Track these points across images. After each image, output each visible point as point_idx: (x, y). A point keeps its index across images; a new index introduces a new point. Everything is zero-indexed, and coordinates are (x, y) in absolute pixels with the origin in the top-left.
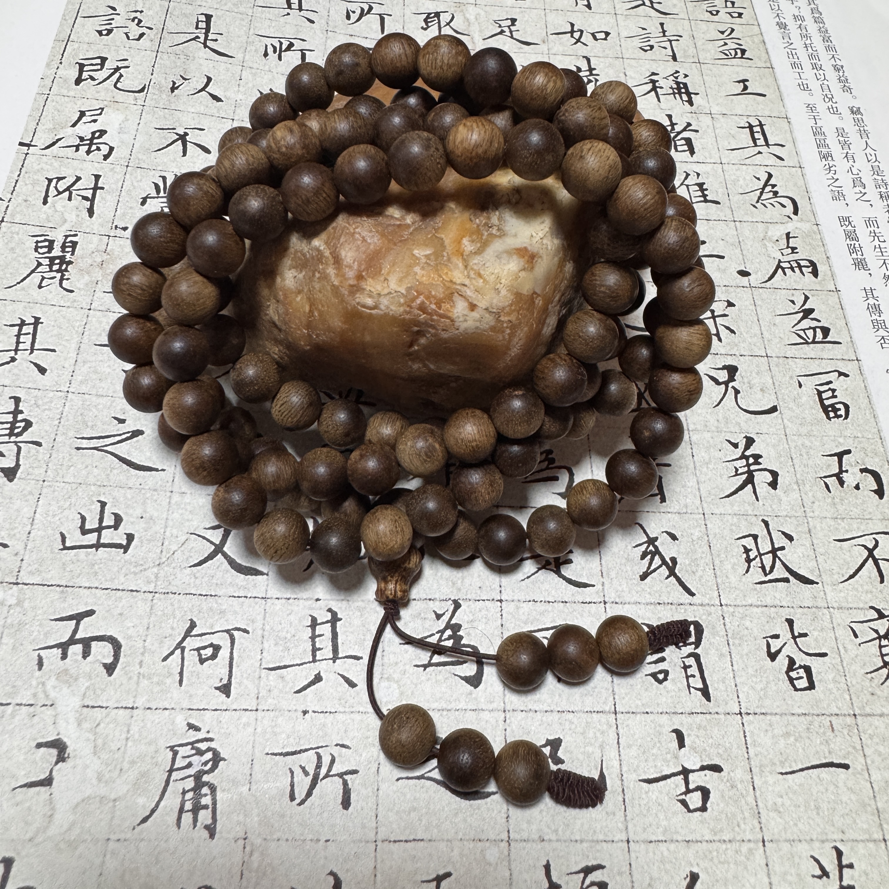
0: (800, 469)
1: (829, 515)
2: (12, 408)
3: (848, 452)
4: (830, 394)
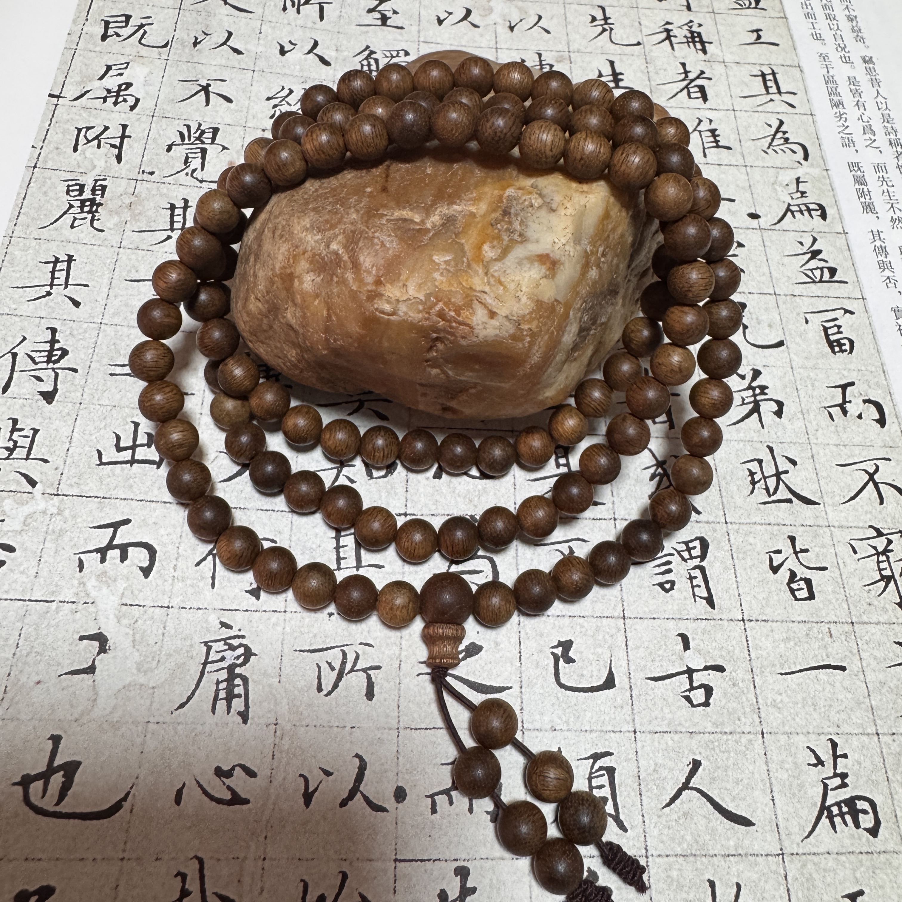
0: (805, 400)
1: (832, 442)
2: (49, 337)
3: (852, 384)
4: (835, 330)
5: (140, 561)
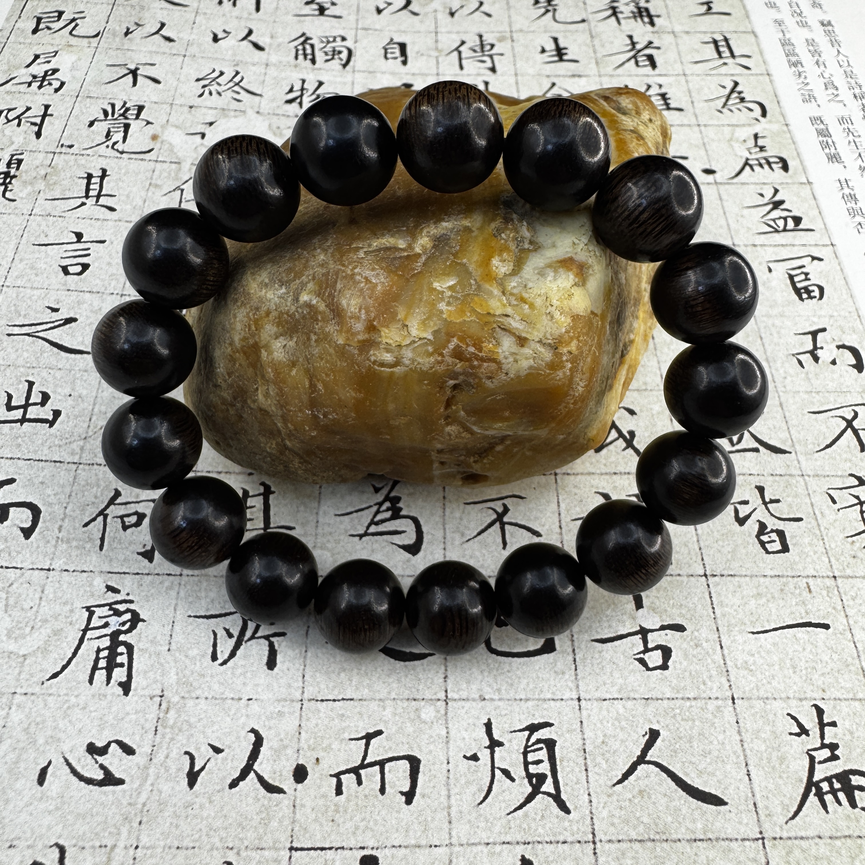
0: (770, 348)
1: (801, 389)
3: (824, 330)
4: (803, 277)
5: (22, 522)
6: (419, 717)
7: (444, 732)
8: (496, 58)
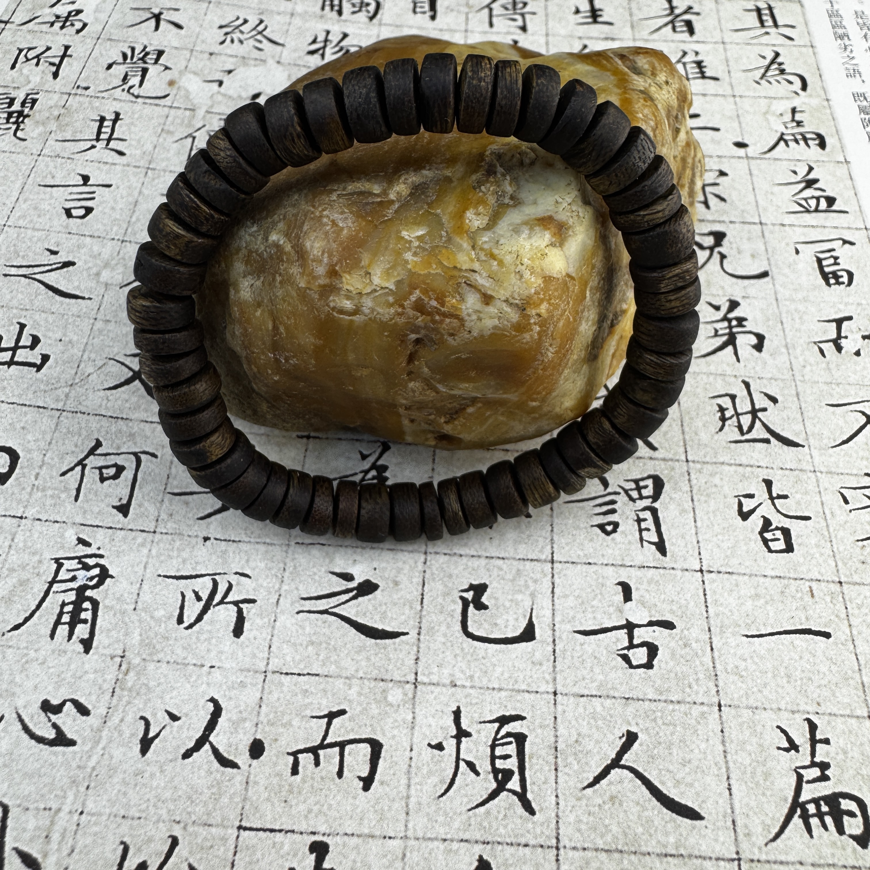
0: (790, 333)
1: (820, 380)
3: (850, 318)
4: (831, 261)
6: (385, 698)
7: (410, 717)
8: (527, 17)
